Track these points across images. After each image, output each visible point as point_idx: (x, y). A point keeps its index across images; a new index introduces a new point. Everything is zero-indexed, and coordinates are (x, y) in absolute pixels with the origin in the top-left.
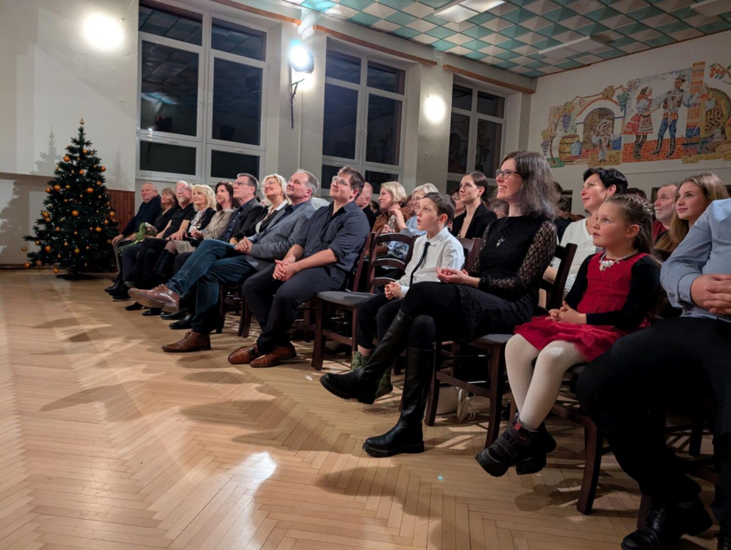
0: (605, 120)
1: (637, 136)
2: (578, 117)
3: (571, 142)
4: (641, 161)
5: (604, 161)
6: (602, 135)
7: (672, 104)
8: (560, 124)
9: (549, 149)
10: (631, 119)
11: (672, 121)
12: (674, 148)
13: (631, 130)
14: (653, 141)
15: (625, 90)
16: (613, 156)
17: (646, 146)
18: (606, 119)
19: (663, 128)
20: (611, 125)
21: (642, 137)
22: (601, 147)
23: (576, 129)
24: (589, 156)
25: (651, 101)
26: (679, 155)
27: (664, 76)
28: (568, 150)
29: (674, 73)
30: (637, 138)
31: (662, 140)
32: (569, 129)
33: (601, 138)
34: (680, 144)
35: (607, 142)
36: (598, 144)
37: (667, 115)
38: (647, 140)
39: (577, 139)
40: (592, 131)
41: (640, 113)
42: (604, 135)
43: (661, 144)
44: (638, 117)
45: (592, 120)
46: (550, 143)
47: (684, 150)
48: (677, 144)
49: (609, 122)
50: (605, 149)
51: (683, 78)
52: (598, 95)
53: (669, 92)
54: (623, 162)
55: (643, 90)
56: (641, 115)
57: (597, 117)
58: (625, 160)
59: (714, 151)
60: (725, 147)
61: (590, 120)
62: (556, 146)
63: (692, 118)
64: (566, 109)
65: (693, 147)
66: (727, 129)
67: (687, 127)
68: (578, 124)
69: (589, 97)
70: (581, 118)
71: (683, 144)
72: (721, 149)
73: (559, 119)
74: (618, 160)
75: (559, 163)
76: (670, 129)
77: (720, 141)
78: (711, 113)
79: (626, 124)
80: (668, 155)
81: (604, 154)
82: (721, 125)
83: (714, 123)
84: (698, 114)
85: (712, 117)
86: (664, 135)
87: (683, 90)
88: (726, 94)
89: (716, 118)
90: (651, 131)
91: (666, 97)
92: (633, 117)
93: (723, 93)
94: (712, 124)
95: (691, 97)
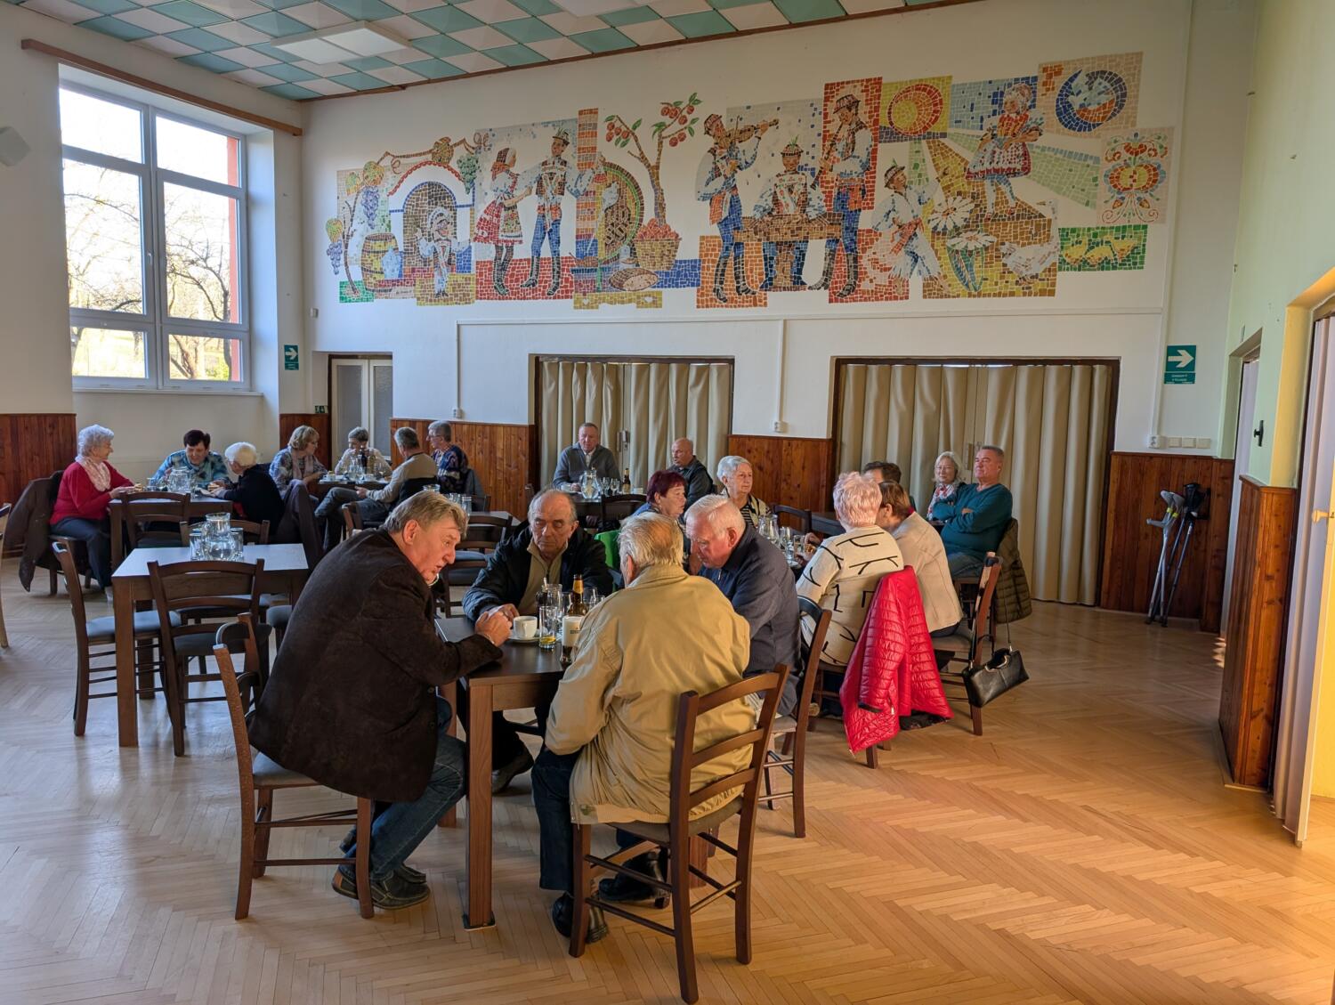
0: (440, 209)
1: (497, 246)
2: (391, 197)
3: (382, 249)
4: (507, 299)
5: (444, 294)
6: (438, 240)
7: (550, 188)
8: (360, 209)
9: (342, 262)
10: (485, 212)
11: (552, 222)
12: (559, 277)
13: (486, 235)
14: (525, 260)
15: (471, 149)
16: (459, 285)
18: (442, 206)
19: (540, 235)
20: (451, 220)
21: (505, 249)
22: (436, 266)
23: (390, 222)
24: (417, 283)
25: (515, 177)
26: (567, 291)
27: (534, 129)
28: (377, 265)
29: (550, 125)
30: (497, 252)
31: (538, 258)
32: (377, 221)
34: (568, 271)
35: (447, 254)
36: (432, 257)
37: (544, 210)
38: (515, 257)
39: (391, 245)
40: (419, 230)
41: (499, 201)
42: (440, 239)
43: (538, 268)
44: (495, 208)
45: (417, 205)
46: (343, 249)
47: (576, 282)
48: (563, 270)
49: (447, 213)
50: (444, 269)
51: (565, 138)
52: (424, 154)
53: (545, 163)
54: (477, 298)
55: (500, 153)
56: (501, 205)
57: (425, 200)
58: (481, 296)
59: (621, 287)
60: (637, 281)
61: (413, 206)
62: (355, 255)
63: (584, 220)
64: (367, 177)
65: (588, 276)
66: (638, 246)
67: (577, 237)
68: (393, 211)
69: (408, 156)
70: (397, 201)
71: (573, 271)
72: (632, 285)
73: (356, 198)
74: (468, 295)
75: (364, 292)
76: (550, 239)
77: (629, 269)
78: (613, 212)
79: (477, 221)
80: (548, 289)
81: (443, 279)
82: (628, 239)
83: (618, 232)
84: (592, 213)
85: (614, 220)
86: (542, 249)
87: (566, 162)
88: (633, 178)
89: (621, 222)
90: (519, 239)
91: (539, 171)
92: (488, 208)
93: (628, 175)
94: (616, 235)
95: (580, 177)
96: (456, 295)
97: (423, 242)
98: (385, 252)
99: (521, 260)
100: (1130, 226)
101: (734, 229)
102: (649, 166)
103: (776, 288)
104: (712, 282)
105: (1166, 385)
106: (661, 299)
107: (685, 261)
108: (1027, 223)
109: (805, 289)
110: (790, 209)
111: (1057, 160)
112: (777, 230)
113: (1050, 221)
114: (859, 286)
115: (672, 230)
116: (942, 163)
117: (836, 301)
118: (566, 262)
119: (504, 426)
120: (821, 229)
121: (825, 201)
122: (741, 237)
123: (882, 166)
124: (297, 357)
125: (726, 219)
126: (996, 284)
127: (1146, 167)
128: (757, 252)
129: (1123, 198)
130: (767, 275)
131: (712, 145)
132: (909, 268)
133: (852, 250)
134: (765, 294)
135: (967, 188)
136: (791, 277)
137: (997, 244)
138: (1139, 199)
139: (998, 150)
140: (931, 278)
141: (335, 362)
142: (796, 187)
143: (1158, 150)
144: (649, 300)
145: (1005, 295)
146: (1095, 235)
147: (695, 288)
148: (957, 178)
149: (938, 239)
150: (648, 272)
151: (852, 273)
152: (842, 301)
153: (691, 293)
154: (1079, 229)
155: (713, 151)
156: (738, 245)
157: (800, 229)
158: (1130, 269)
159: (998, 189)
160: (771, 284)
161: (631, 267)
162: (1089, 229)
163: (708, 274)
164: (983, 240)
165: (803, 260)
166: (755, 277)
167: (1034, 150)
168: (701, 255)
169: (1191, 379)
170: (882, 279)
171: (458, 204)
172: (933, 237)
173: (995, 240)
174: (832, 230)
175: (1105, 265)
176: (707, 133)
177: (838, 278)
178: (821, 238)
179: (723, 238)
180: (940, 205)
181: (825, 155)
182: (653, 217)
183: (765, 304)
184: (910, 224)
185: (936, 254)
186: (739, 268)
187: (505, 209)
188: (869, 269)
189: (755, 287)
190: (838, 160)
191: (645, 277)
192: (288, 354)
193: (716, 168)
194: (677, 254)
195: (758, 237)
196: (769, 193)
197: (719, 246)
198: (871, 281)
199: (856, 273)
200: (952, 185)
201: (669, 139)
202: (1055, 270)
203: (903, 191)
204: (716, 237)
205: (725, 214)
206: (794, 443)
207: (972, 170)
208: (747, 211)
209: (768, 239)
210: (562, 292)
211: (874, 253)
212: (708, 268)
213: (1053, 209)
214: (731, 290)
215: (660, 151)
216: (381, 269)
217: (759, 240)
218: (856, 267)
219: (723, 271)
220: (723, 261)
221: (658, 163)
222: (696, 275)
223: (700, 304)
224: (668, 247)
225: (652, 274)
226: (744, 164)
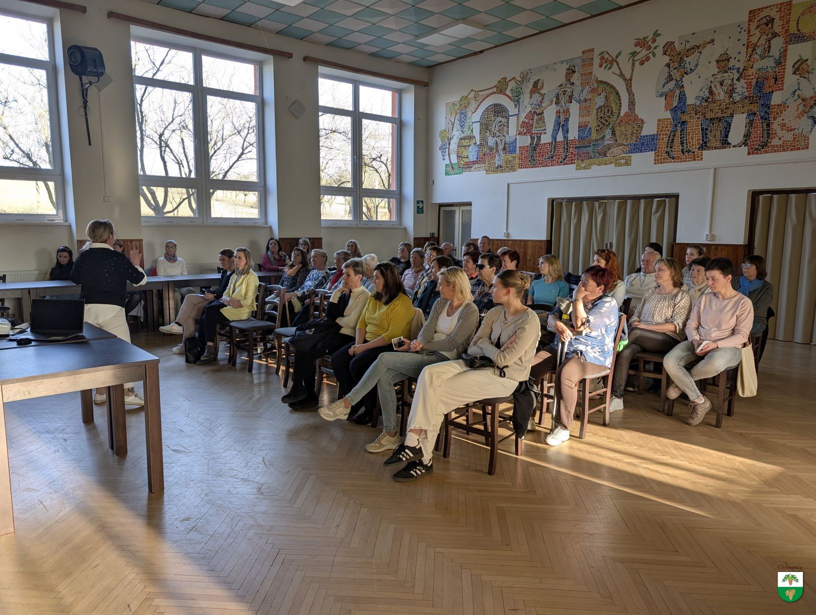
0: (500, 119)
1: (531, 137)
2: (474, 114)
3: (468, 144)
4: (536, 167)
5: (501, 167)
6: (498, 136)
7: (563, 100)
8: (457, 123)
9: (447, 153)
10: (525, 117)
11: (564, 120)
12: (567, 152)
13: (525, 131)
14: (547, 143)
15: (518, 82)
17: (541, 149)
18: (501, 116)
19: (557, 128)
20: (506, 124)
21: (536, 139)
22: (497, 151)
23: (472, 128)
24: (486, 162)
25: (543, 95)
26: (572, 160)
27: (555, 66)
28: (465, 154)
29: (565, 62)
30: (531, 140)
31: (555, 142)
32: (466, 129)
33: (497, 139)
34: (573, 148)
35: (503, 144)
36: (495, 146)
37: (560, 113)
38: (541, 142)
39: (473, 141)
40: (488, 131)
41: (534, 110)
42: (499, 136)
43: (555, 147)
44: (531, 115)
45: (488, 117)
46: (448, 146)
47: (578, 154)
48: (570, 147)
49: (504, 120)
50: (501, 152)
51: (573, 69)
52: (492, 88)
53: (561, 85)
54: (519, 168)
55: (535, 82)
56: (535, 112)
57: (492, 114)
58: (521, 166)
59: (605, 155)
60: (616, 150)
61: (485, 118)
62: (454, 149)
63: (584, 117)
64: (461, 104)
65: (585, 150)
66: (617, 129)
67: (579, 127)
68: (474, 122)
69: (483, 91)
70: (477, 117)
71: (576, 147)
72: (612, 153)
73: (455, 117)
74: (514, 166)
75: (458, 169)
76: (563, 130)
77: (611, 144)
78: (601, 110)
79: (521, 123)
80: (561, 160)
81: (500, 158)
82: (611, 125)
83: (604, 122)
85: (602, 115)
86: (557, 136)
87: (573, 83)
88: (615, 88)
89: (606, 116)
90: (544, 131)
91: (558, 90)
92: (527, 115)
93: (612, 87)
94: (603, 124)
95: (582, 91)
96: (507, 167)
97: (490, 138)
98: (470, 145)
99: (545, 144)
101: (681, 113)
102: (625, 80)
103: (709, 148)
104: (665, 148)
106: (631, 160)
107: (647, 136)
109: (730, 147)
110: (721, 94)
112: (711, 110)
114: (770, 143)
115: (639, 118)
117: (753, 153)
118: (572, 142)
119: (532, 241)
120: (743, 107)
121: (747, 88)
122: (685, 117)
124: (423, 207)
125: (676, 107)
130: (703, 140)
131: (668, 61)
132: (809, 127)
133: (766, 119)
134: (702, 153)
136: (720, 140)
141: (442, 209)
142: (726, 82)
144: (623, 161)
147: (653, 153)
150: (623, 145)
151: (765, 134)
152: (757, 153)
153: (651, 155)
155: (668, 65)
156: (684, 123)
157: (728, 108)
160: (706, 146)
161: (612, 142)
163: (662, 144)
165: (730, 128)
166: (695, 142)
168: (658, 131)
170: (788, 136)
171: (510, 115)
174: (752, 107)
176: (665, 54)
177: (755, 138)
178: (743, 113)
179: (673, 120)
181: (748, 58)
182: (627, 110)
183: (702, 159)
184: (812, 98)
186: (684, 137)
187: (537, 114)
188: (779, 131)
190: (757, 60)
191: (621, 147)
192: (418, 205)
193: (670, 76)
194: (642, 132)
195: (697, 116)
196: (707, 87)
197: (671, 124)
198: (780, 138)
199: (768, 134)
201: (639, 61)
203: (807, 75)
204: (669, 119)
205: (675, 104)
206: (720, 247)
208: (691, 100)
209: (705, 117)
211: (783, 120)
212: (663, 140)
214: (677, 151)
215: (633, 70)
216: (467, 155)
217: (699, 118)
218: (768, 130)
219: (673, 140)
220: (672, 133)
221: (631, 77)
222: (654, 144)
223: (656, 162)
224: (636, 128)
225: (625, 145)
226: (689, 71)
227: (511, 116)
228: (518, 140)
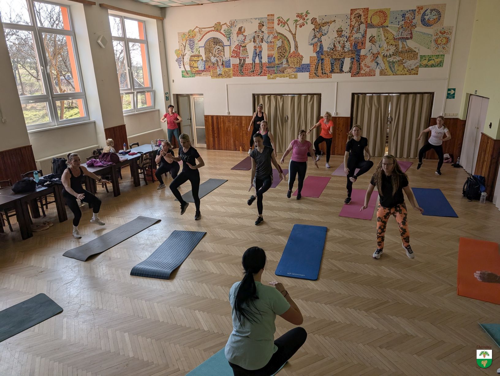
0: (218, 47)
1: (240, 59)
2: (199, 42)
3: (197, 60)
4: (244, 76)
5: (221, 75)
6: (218, 57)
7: (258, 40)
8: (188, 47)
9: (182, 64)
10: (235, 48)
11: (259, 51)
12: (262, 69)
13: (235, 55)
15: (228, 27)
16: (227, 72)
17: (246, 67)
18: (219, 45)
19: (255, 56)
20: (223, 50)
21: (242, 60)
22: (218, 65)
23: (199, 50)
24: (211, 71)
25: (245, 36)
26: (265, 74)
27: (251, 20)
28: (195, 65)
29: (257, 19)
30: (240, 61)
31: (255, 63)
32: (194, 50)
33: (217, 58)
34: (265, 67)
35: (221, 61)
36: (216, 63)
37: (256, 47)
38: (246, 63)
39: (201, 58)
40: (211, 53)
41: (240, 44)
42: (219, 57)
43: (254, 66)
44: (239, 47)
45: (209, 45)
46: (182, 60)
48: (263, 67)
49: (221, 48)
50: (221, 66)
51: (263, 23)
52: (211, 27)
53: (256, 32)
54: (233, 76)
55: (239, 28)
57: (212, 43)
58: (234, 75)
59: (283, 72)
60: (289, 70)
61: (208, 45)
62: (187, 62)
63: (270, 51)
64: (190, 35)
65: (272, 69)
66: (289, 59)
68: (200, 47)
69: (205, 28)
70: (202, 43)
71: (267, 67)
72: (287, 72)
73: (186, 42)
74: (230, 75)
75: (191, 74)
76: (258, 57)
78: (280, 48)
79: (232, 51)
80: (259, 73)
81: (220, 70)
82: (285, 58)
83: (282, 55)
84: (273, 49)
85: (281, 51)
86: (256, 60)
87: (263, 32)
88: (287, 38)
89: (283, 51)
90: (247, 57)
91: (254, 35)
92: (236, 46)
93: (285, 37)
94: (281, 56)
95: (269, 37)
96: (226, 75)
97: (212, 58)
99: (248, 64)
100: (440, 55)
101: (321, 54)
102: (292, 34)
103: (334, 73)
104: (314, 71)
105: (447, 99)
106: (297, 76)
107: (305, 64)
108: (411, 54)
109: (343, 73)
110: (339, 48)
111: (420, 35)
112: (335, 55)
113: (417, 53)
114: (360, 72)
115: (301, 55)
116: (386, 35)
117: (353, 76)
119: (244, 116)
120: (349, 55)
121: (350, 46)
122: (323, 57)
123: (368, 36)
125: (318, 51)
126: (401, 71)
127: (445, 38)
128: (328, 62)
129: (438, 47)
130: (332, 68)
131: (314, 28)
132: (376, 67)
133: (358, 61)
135: (393, 43)
136: (339, 69)
137: (402, 60)
138: (443, 47)
139: (403, 32)
140: (382, 70)
141: (179, 97)
142: (341, 42)
143: (449, 33)
144: (293, 76)
145: (404, 75)
146: (430, 57)
147: (308, 73)
148: (391, 40)
149: (385, 58)
150: (293, 68)
151: (358, 68)
152: (355, 77)
154: (426, 56)
155: (314, 30)
156: (322, 59)
157: (342, 55)
158: (439, 67)
159: (403, 43)
160: (333, 71)
161: (287, 66)
162: (428, 56)
163: (313, 68)
164: (398, 58)
165: (343, 64)
166: (328, 69)
167: (414, 32)
168: (310, 62)
169: (454, 97)
170: (367, 70)
171: (229, 46)
172: (383, 58)
173: (401, 58)
175: (432, 66)
176: (312, 23)
177: (354, 69)
178: (349, 57)
179: (317, 57)
180: (385, 48)
181: (350, 32)
182: (294, 50)
183: (331, 77)
184: (376, 54)
185: (384, 63)
186: (323, 66)
188: (364, 67)
189: (328, 72)
190: (355, 34)
191: (292, 69)
192: (166, 95)
193: (315, 35)
194: (302, 62)
196: (333, 43)
197: (316, 59)
198: (364, 71)
199: (359, 68)
200: (389, 42)
201: (299, 25)
202: (418, 68)
203: (374, 43)
204: (315, 57)
205: (318, 50)
206: (340, 118)
207: (395, 38)
208: (325, 49)
209: (332, 58)
210: (263, 74)
211: (365, 62)
213: (419, 50)
215: (296, 29)
218: (359, 66)
219: (318, 67)
220: (317, 64)
221: (295, 33)
222: (309, 69)
223: (310, 77)
224: (299, 60)
225: (294, 68)
226: (324, 34)
227: (226, 46)
228: (231, 60)
